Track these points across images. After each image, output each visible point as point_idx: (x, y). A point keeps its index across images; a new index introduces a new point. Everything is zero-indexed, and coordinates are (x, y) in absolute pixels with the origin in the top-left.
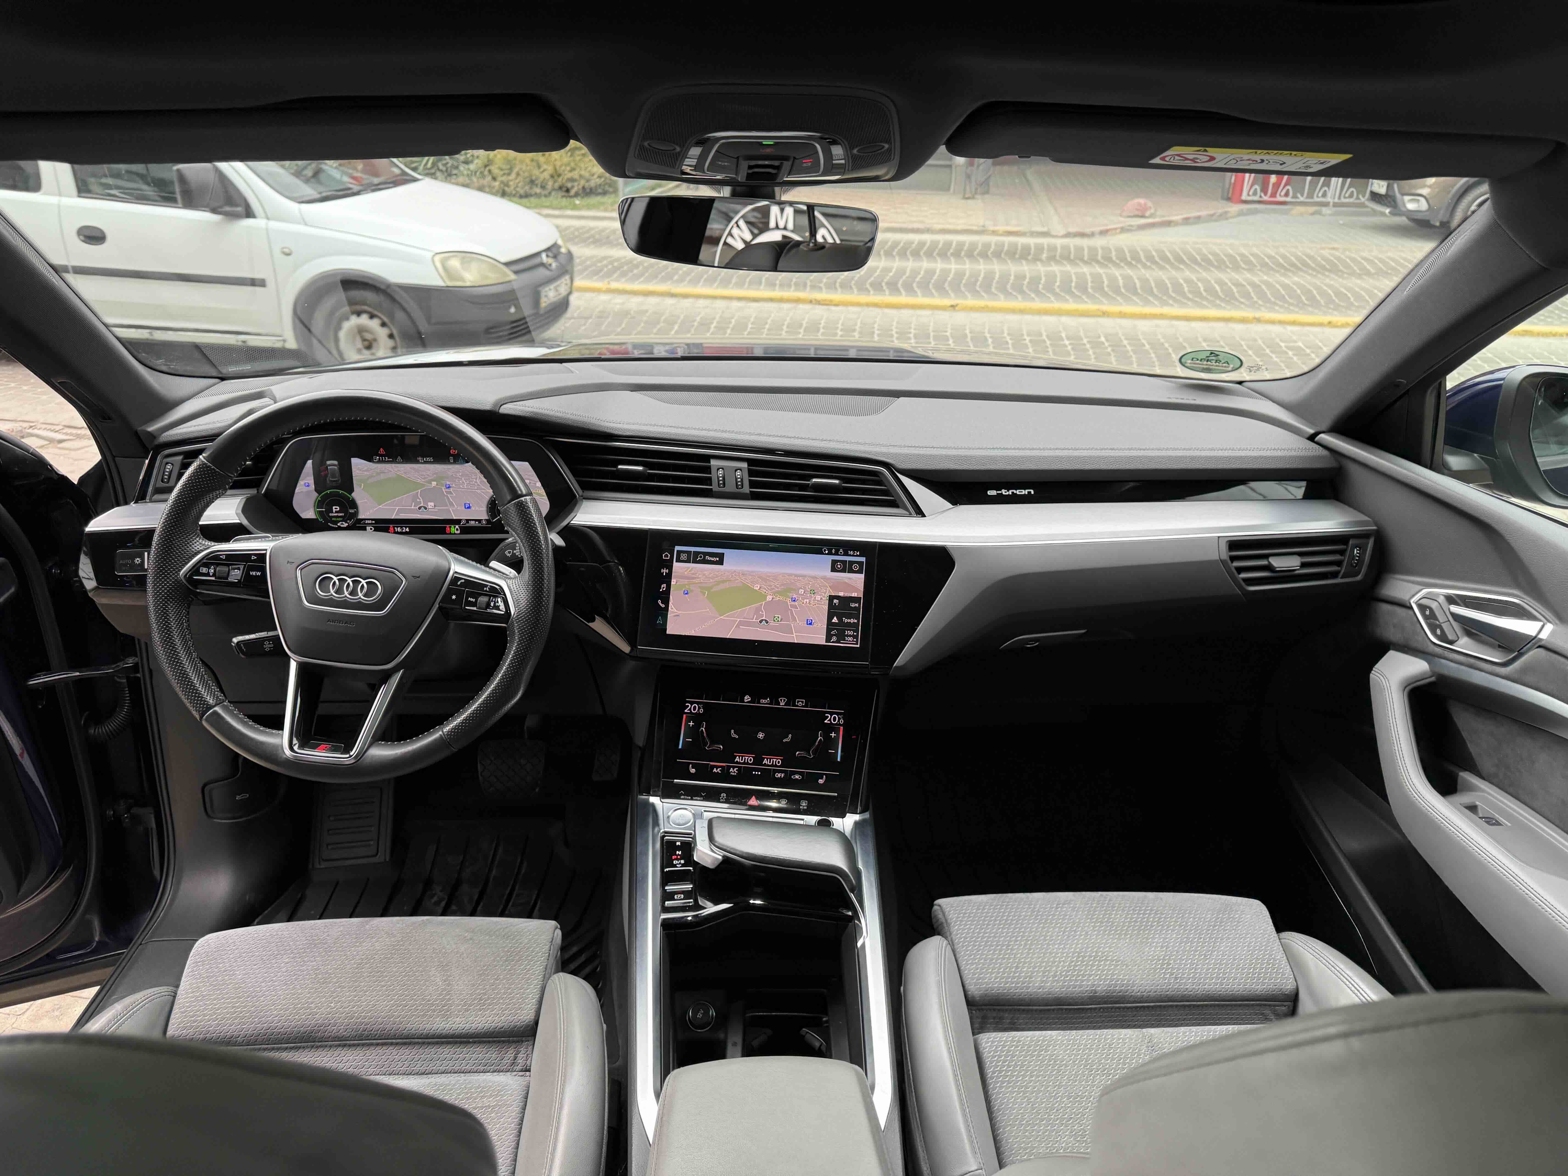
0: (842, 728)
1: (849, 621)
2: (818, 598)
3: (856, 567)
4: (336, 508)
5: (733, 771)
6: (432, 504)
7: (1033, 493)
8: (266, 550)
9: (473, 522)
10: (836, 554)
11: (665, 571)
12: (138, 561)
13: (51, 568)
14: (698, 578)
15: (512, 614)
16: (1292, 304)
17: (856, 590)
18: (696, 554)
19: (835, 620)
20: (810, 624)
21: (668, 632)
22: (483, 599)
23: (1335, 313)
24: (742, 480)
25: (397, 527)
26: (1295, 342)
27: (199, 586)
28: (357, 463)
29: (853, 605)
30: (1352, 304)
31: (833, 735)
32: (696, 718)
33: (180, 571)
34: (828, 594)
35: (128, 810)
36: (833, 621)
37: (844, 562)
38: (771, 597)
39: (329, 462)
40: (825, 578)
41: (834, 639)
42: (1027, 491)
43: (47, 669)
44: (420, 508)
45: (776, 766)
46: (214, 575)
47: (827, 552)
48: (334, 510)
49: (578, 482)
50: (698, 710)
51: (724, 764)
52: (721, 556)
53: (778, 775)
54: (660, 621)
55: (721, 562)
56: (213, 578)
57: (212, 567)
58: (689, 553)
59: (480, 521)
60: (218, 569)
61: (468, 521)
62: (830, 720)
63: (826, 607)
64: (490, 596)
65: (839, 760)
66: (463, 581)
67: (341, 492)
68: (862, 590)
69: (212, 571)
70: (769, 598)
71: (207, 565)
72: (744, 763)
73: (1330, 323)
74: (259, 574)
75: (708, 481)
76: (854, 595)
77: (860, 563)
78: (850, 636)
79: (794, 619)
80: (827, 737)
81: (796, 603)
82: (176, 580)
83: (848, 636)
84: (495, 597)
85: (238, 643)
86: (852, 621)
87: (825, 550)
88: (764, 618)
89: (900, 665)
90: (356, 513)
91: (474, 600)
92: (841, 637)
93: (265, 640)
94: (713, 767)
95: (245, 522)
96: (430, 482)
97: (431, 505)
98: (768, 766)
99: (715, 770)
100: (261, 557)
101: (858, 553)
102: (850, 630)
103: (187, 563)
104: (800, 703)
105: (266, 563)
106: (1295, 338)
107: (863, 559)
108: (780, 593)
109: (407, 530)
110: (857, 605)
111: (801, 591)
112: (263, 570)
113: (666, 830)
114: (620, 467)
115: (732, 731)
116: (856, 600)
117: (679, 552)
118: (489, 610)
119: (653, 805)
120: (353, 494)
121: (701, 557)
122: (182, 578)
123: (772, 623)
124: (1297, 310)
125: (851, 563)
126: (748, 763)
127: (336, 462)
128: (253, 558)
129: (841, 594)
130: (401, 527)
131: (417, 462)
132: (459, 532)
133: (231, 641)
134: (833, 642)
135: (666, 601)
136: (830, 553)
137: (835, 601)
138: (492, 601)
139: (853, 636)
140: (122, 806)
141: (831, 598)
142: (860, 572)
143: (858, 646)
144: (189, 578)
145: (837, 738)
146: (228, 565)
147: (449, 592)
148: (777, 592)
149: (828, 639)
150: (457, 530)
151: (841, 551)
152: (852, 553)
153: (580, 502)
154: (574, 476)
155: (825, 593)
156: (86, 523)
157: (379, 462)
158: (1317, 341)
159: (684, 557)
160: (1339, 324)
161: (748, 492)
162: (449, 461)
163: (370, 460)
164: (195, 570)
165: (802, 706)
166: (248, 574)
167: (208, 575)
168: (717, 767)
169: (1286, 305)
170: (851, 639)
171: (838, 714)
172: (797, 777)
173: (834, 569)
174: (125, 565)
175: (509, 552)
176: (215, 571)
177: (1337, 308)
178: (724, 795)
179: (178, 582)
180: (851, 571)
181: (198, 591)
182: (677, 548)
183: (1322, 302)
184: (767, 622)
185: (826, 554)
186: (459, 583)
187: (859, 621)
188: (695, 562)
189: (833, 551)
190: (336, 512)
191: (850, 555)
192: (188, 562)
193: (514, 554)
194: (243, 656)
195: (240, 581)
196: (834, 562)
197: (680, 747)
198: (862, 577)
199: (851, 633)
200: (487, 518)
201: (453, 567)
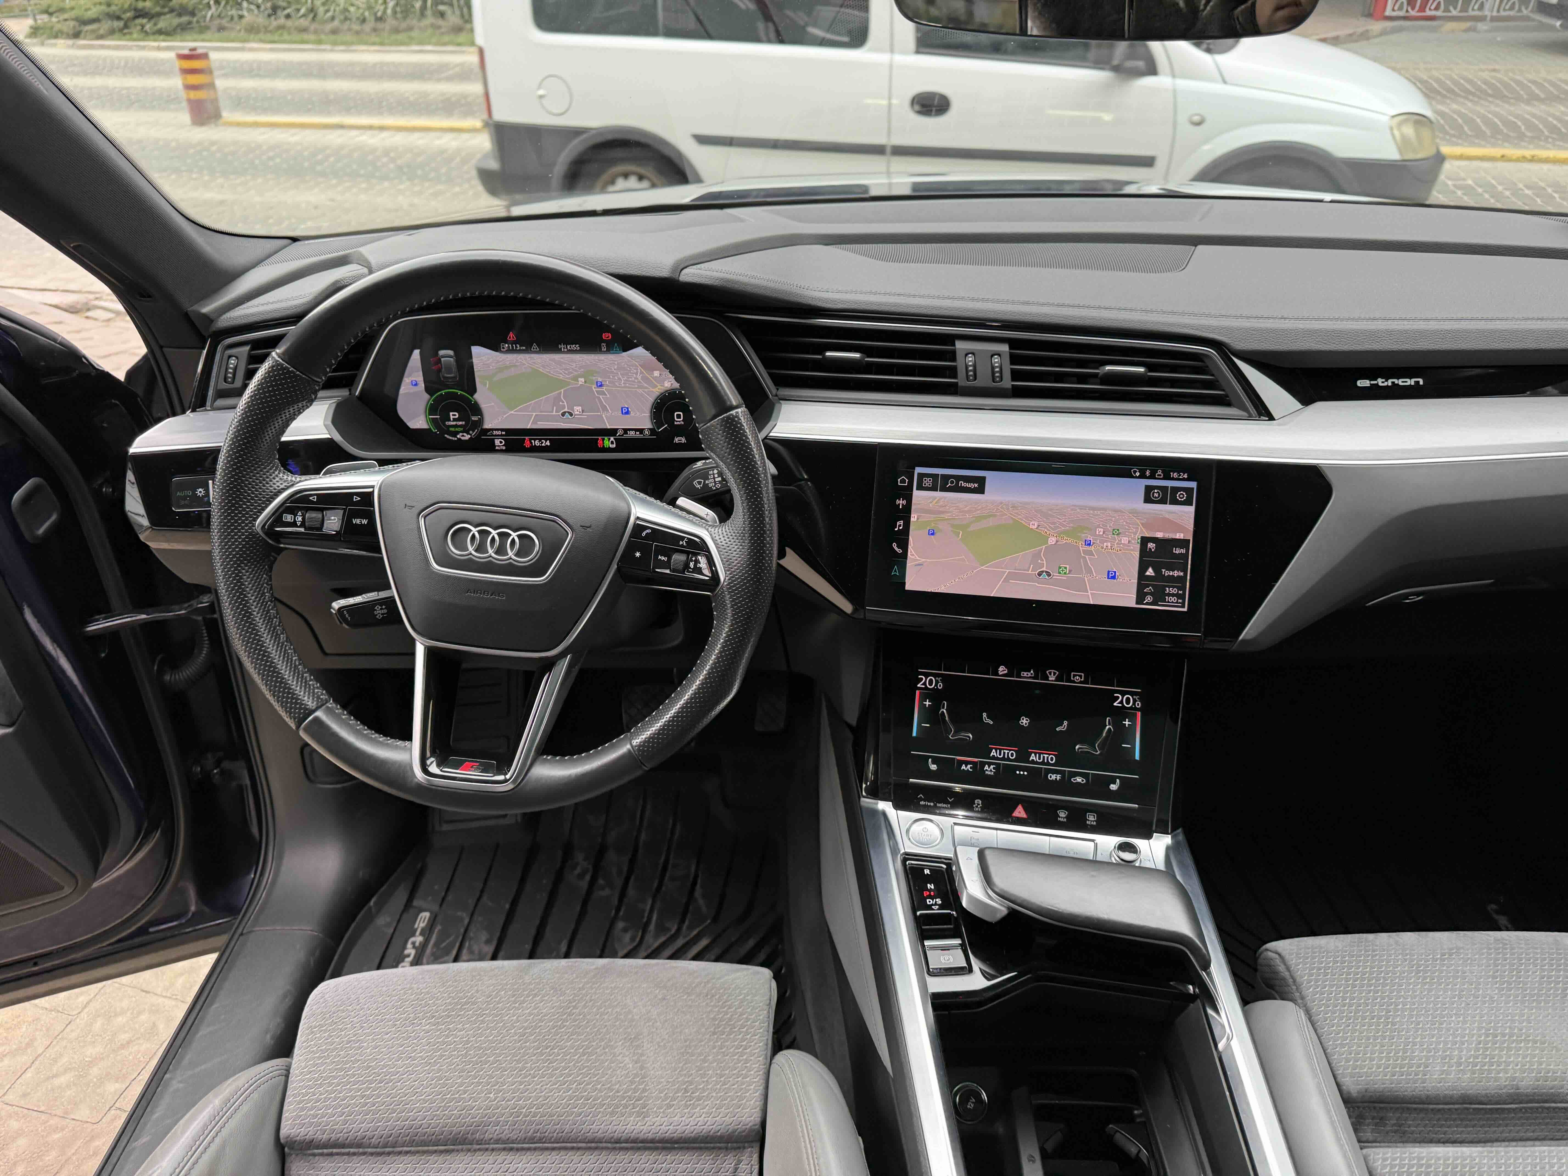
0: (1139, 714)
1: (1171, 573)
2: (1125, 540)
3: (1181, 496)
4: (454, 415)
5: (989, 770)
6: (580, 408)
7: (1421, 383)
8: (373, 487)
9: (633, 433)
10: (1152, 477)
11: (901, 502)
12: (200, 492)
13: (101, 486)
14: (948, 512)
15: (722, 579)
16: (1454, 136)
17: (1181, 529)
18: (946, 478)
19: (1150, 572)
20: (1114, 578)
21: (908, 587)
22: (678, 558)
23: (1506, 144)
24: (1001, 372)
25: (535, 440)
26: (1464, 179)
27: (282, 540)
28: (481, 355)
29: (1177, 551)
30: (1524, 135)
31: (1127, 723)
32: (935, 695)
33: (255, 520)
34: (1138, 536)
35: (218, 764)
36: (1148, 573)
37: (1164, 489)
38: (1054, 539)
39: (442, 352)
40: (1134, 512)
41: (1149, 599)
42: (1413, 380)
43: (108, 611)
44: (563, 414)
45: (1048, 764)
46: (303, 524)
47: (1138, 474)
48: (452, 417)
49: (771, 376)
50: (936, 685)
51: (976, 760)
52: (982, 481)
53: (1053, 777)
54: (895, 572)
55: (981, 490)
56: (302, 530)
57: (300, 514)
58: (934, 477)
59: (641, 431)
60: (307, 515)
61: (626, 431)
62: (1121, 702)
63: (1137, 554)
64: (688, 553)
65: (1137, 757)
66: (649, 531)
67: (459, 392)
68: (1192, 529)
69: (300, 519)
70: (1052, 541)
71: (292, 511)
72: (1003, 759)
73: (1503, 156)
74: (365, 522)
75: (953, 372)
76: (1180, 536)
77: (1189, 491)
78: (1173, 595)
79: (1089, 571)
80: (1119, 726)
81: (1092, 548)
82: (250, 534)
83: (1169, 595)
84: (696, 554)
85: (340, 609)
86: (1176, 573)
87: (1135, 472)
88: (1044, 569)
89: (1249, 637)
90: (481, 421)
91: (665, 559)
92: (1159, 597)
93: (376, 605)
94: (961, 763)
95: (338, 437)
96: (576, 379)
97: (577, 409)
98: (1037, 763)
99: (963, 767)
100: (367, 498)
101: (1186, 476)
102: (1174, 587)
103: (263, 509)
104: (1078, 678)
105: (373, 507)
106: (1462, 175)
107: (1193, 485)
108: (1067, 533)
109: (548, 443)
110: (1183, 551)
111: (1100, 531)
112: (371, 516)
113: (908, 850)
114: (828, 354)
115: (985, 715)
116: (1183, 543)
117: (921, 476)
118: (687, 574)
119: (884, 814)
120: (476, 396)
121: (952, 482)
122: (259, 530)
123: (1055, 575)
124: (1460, 141)
125: (1175, 490)
126: (1008, 759)
127: (451, 352)
128: (356, 499)
129: (1159, 535)
130: (540, 440)
131: (559, 351)
132: (614, 446)
133: (331, 607)
134: (1147, 604)
135: (904, 545)
136: (1143, 477)
137: (1151, 545)
138: (692, 561)
139: (1178, 596)
140: (210, 759)
141: (1144, 541)
142: (1188, 502)
143: (1185, 609)
144: (269, 531)
145: (1133, 727)
146: (322, 510)
147: (631, 547)
148: (1064, 532)
149: (1140, 599)
150: (612, 443)
151: (1160, 472)
152: (1175, 475)
153: (777, 406)
154: (766, 367)
155: (1135, 534)
156: (130, 443)
157: (509, 351)
158: (1489, 178)
159: (927, 482)
160: (1514, 158)
161: (1010, 387)
162: (600, 350)
163: (495, 348)
164: (277, 518)
165: (1081, 682)
166: (349, 521)
167: (294, 524)
168: (967, 763)
169: (1448, 137)
170: (1173, 599)
171: (1132, 694)
172: (1079, 780)
173: (1148, 500)
174: (185, 498)
175: (699, 483)
176: (304, 519)
177: (1507, 139)
178: (978, 802)
179: (253, 535)
180: (1175, 502)
181: (282, 546)
182: (918, 470)
183: (1488, 133)
184: (1049, 574)
185: (1136, 477)
186: (644, 534)
187: (1186, 574)
188: (944, 489)
189: (1148, 473)
190: (454, 420)
191: (1173, 479)
192: (266, 507)
193: (706, 485)
194: (347, 627)
195: (338, 533)
196: (1149, 489)
197: (914, 734)
198: (1191, 510)
199: (1174, 591)
200: (651, 427)
201: (633, 511)
